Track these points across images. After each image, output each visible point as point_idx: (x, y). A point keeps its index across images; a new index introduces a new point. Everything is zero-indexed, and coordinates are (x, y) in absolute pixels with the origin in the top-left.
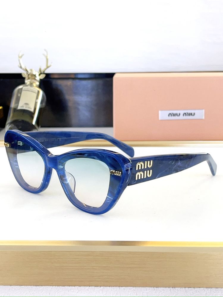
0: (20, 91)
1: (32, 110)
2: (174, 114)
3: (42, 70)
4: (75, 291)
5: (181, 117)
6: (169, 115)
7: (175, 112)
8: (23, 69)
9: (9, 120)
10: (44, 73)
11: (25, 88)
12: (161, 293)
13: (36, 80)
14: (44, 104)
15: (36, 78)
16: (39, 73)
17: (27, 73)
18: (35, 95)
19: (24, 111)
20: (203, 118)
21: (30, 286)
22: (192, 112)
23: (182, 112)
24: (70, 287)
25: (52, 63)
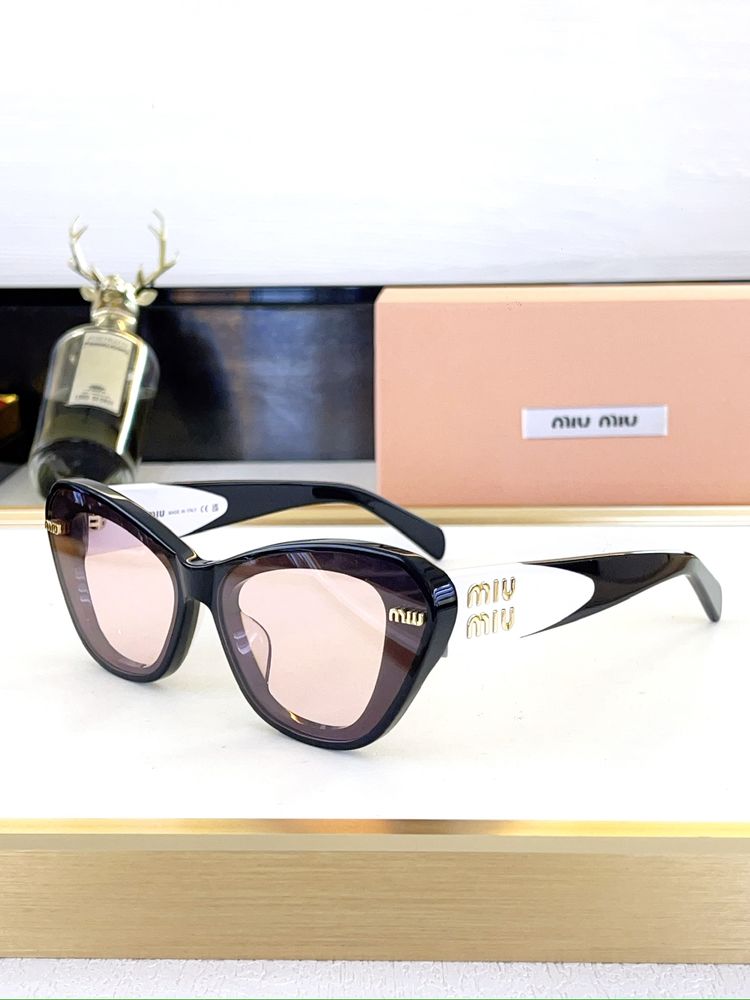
0: (76, 346)
1: (115, 408)
2: (571, 421)
3: (147, 277)
4: (256, 973)
5: (594, 429)
6: (554, 425)
7: (572, 413)
8: (85, 275)
9: (40, 442)
10: (152, 288)
11: (90, 338)
12: (519, 978)
13: (124, 308)
14: (153, 388)
15: (127, 305)
16: (138, 287)
17: (98, 288)
18: (125, 359)
19: (88, 412)
20: (665, 432)
21: (117, 961)
22: (629, 412)
23: (596, 414)
24: (242, 963)
25: (177, 254)
